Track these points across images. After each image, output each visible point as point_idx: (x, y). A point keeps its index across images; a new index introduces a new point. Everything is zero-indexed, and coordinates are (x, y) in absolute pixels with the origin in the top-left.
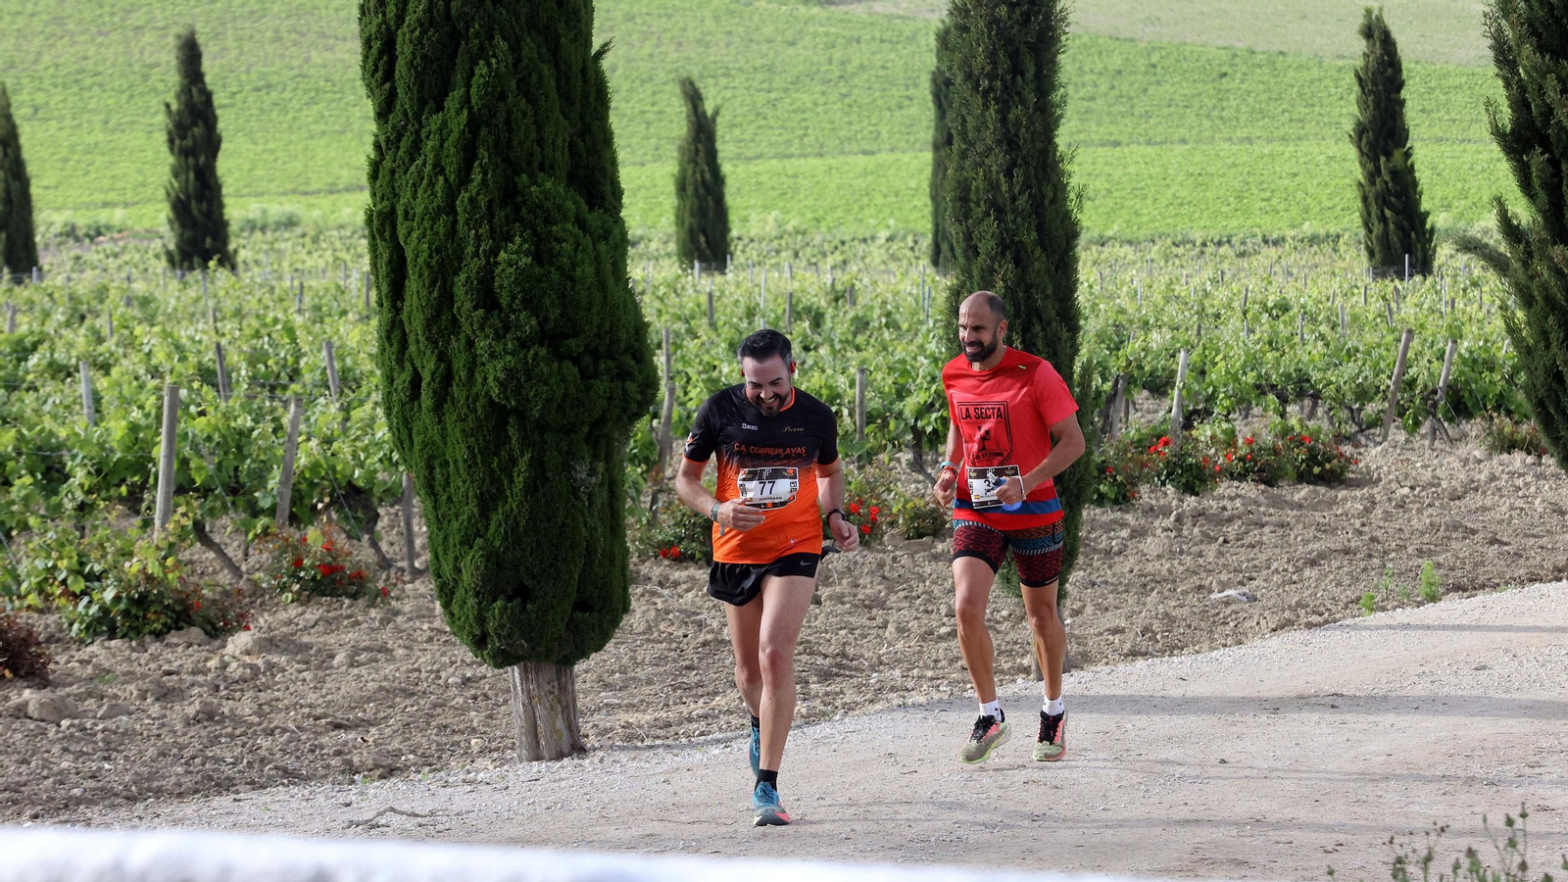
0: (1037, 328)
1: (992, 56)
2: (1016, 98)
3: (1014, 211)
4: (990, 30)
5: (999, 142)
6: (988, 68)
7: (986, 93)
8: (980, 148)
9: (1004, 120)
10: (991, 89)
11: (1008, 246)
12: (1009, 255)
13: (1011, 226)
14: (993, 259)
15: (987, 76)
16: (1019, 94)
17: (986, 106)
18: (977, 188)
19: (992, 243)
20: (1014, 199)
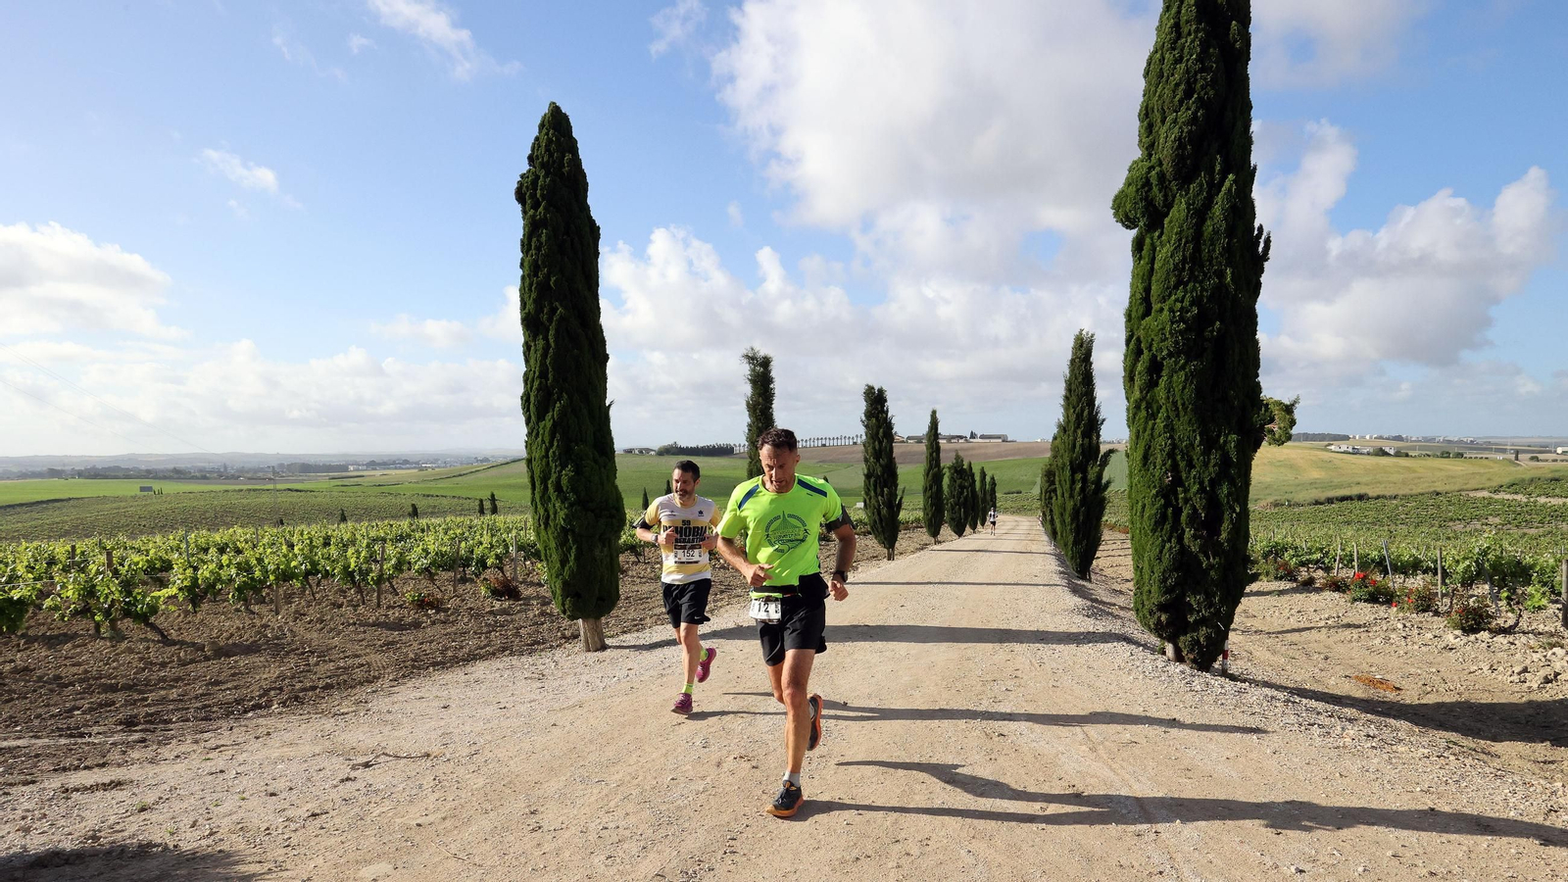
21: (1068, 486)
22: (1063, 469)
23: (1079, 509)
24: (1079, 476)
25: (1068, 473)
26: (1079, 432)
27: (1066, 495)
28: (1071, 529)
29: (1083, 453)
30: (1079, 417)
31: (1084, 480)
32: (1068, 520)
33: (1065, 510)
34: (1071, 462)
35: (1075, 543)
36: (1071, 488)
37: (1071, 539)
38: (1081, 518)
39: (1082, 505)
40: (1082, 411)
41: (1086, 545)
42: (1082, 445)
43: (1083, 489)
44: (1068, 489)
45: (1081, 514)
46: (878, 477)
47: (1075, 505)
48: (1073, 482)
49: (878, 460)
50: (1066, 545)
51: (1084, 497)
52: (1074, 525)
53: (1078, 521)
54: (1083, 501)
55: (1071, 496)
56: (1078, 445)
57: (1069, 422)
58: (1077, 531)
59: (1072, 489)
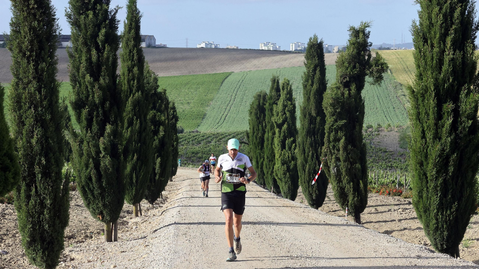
0: (51, 155)
1: (31, 42)
2: (41, 60)
3: (42, 106)
4: (30, 32)
5: (34, 78)
6: (30, 47)
7: (28, 58)
8: (26, 81)
9: (36, 69)
10: (30, 56)
11: (39, 120)
12: (39, 124)
13: (40, 112)
14: (33, 127)
15: (28, 51)
16: (43, 58)
17: (29, 63)
18: (26, 98)
19: (32, 120)
20: (41, 102)
21: (432, 121)
22: (423, 96)
23: (448, 157)
24: (449, 106)
25: (432, 102)
26: (449, 40)
27: (429, 135)
28: (436, 187)
29: (454, 72)
30: (448, 17)
31: (456, 113)
32: (431, 171)
33: (426, 157)
34: (436, 87)
35: (441, 207)
36: (436, 124)
37: (435, 200)
38: (451, 169)
39: (452, 151)
40: (452, 9)
41: (457, 210)
42: (453, 59)
43: (454, 126)
44: (432, 127)
45: (451, 163)
46: (94, 107)
47: (443, 150)
48: (439, 116)
49: (96, 79)
50: (426, 210)
51: (455, 138)
52: (440, 180)
53: (447, 172)
54: (455, 146)
55: (437, 137)
56: (447, 59)
57: (431, 25)
58: (445, 189)
59: (437, 126)
